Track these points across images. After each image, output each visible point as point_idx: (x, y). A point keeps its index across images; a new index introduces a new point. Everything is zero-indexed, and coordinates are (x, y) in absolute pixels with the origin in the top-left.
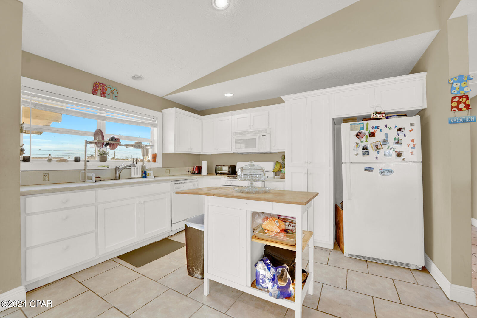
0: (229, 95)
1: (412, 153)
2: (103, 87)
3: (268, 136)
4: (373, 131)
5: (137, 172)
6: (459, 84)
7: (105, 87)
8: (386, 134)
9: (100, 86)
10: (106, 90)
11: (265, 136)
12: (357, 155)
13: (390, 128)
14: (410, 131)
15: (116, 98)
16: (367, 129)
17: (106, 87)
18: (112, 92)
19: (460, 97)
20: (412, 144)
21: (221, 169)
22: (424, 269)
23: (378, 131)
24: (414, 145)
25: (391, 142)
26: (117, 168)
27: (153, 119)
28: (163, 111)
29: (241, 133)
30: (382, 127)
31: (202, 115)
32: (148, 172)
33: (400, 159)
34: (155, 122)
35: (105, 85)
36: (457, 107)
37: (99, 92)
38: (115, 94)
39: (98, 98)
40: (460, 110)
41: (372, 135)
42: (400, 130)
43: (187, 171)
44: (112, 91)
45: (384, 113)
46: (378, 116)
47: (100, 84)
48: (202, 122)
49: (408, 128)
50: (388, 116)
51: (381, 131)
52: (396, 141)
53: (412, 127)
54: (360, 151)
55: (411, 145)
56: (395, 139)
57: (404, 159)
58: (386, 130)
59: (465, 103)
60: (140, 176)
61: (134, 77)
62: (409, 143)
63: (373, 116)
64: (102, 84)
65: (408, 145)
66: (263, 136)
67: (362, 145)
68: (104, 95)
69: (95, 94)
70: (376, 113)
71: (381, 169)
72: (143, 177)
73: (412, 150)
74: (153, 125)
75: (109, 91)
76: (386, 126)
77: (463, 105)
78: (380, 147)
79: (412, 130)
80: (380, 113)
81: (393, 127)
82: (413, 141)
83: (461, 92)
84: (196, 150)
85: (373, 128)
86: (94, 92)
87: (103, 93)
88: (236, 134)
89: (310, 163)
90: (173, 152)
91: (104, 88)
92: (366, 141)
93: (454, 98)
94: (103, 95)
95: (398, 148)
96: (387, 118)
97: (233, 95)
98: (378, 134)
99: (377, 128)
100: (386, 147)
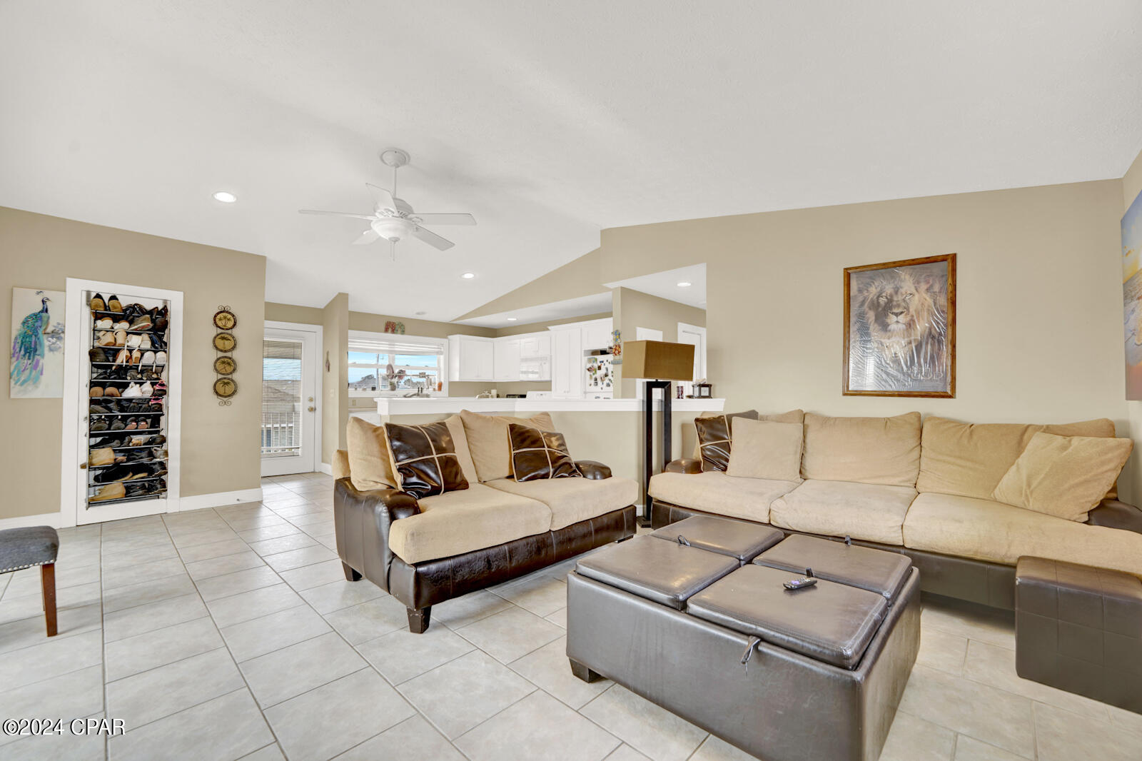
2: (393, 325)
3: (548, 364)
4: (599, 364)
8: (607, 369)
10: (396, 327)
12: (591, 385)
15: (403, 332)
16: (597, 362)
17: (396, 324)
27: (440, 346)
28: (448, 337)
30: (605, 361)
31: (492, 338)
34: (440, 350)
35: (395, 322)
36: (614, 353)
37: (390, 330)
38: (402, 329)
39: (389, 335)
40: (616, 355)
41: (599, 368)
44: (401, 326)
47: (391, 323)
48: (493, 345)
51: (605, 365)
54: (593, 382)
58: (608, 364)
59: (618, 350)
64: (393, 322)
66: (544, 363)
67: (594, 377)
69: (388, 332)
74: (438, 353)
75: (398, 327)
76: (607, 361)
78: (603, 379)
85: (600, 362)
86: (386, 330)
87: (395, 330)
88: (522, 360)
89: (568, 392)
90: (458, 381)
92: (596, 374)
94: (393, 331)
98: (603, 367)
99: (603, 362)
100: (607, 378)
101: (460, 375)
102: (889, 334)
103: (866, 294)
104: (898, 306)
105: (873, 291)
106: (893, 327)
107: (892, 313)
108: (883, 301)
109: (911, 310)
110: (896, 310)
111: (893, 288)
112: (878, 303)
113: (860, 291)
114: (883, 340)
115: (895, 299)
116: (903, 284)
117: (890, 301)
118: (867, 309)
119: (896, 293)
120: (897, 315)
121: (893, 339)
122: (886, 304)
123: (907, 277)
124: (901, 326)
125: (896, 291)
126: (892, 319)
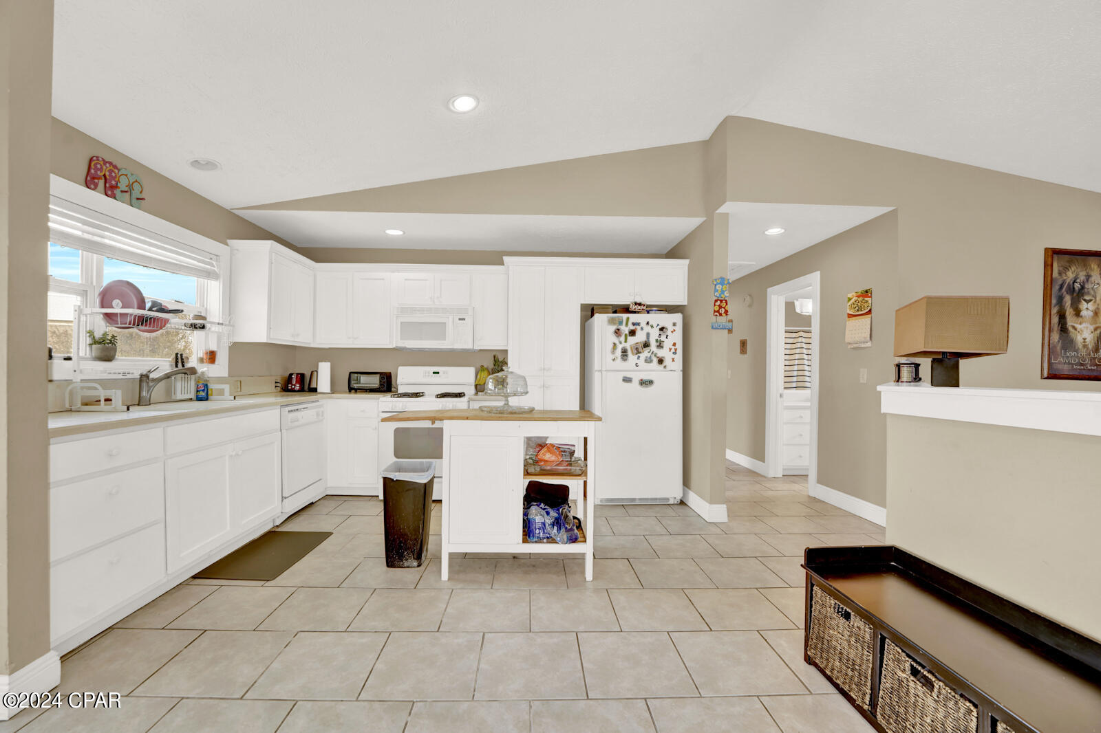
0: (394, 232)
1: (673, 360)
2: (111, 171)
3: (469, 320)
4: (633, 328)
5: (184, 388)
6: (721, 286)
7: (116, 171)
8: (648, 335)
9: (104, 167)
10: (117, 179)
11: (464, 319)
12: (614, 360)
13: (652, 326)
14: (672, 332)
15: (138, 201)
16: (627, 324)
17: (119, 170)
18: (130, 186)
19: (721, 301)
20: (673, 348)
21: (358, 381)
22: (682, 503)
23: (638, 328)
24: (676, 350)
25: (653, 344)
26: (144, 378)
27: (211, 259)
28: (230, 242)
29: (413, 310)
30: (643, 324)
31: (317, 260)
32: (211, 386)
33: (661, 367)
34: (212, 268)
35: (115, 167)
36: (718, 311)
37: (101, 183)
38: (136, 194)
39: (96, 198)
40: (721, 315)
41: (632, 333)
42: (662, 329)
43: (274, 385)
44: (131, 183)
45: (644, 305)
46: (638, 308)
47: (105, 162)
48: (315, 276)
49: (670, 328)
50: (649, 309)
51: (642, 329)
52: (658, 344)
53: (674, 328)
54: (619, 352)
55: (673, 350)
56: (657, 341)
57: (665, 367)
58: (647, 329)
59: (724, 308)
60: (193, 395)
61: (196, 163)
62: (671, 347)
63: (632, 308)
64: (110, 163)
65: (670, 349)
66: (460, 319)
67: (621, 346)
68: (112, 192)
69: (92, 186)
70: (636, 304)
71: (641, 380)
72: (199, 399)
73: (673, 356)
74: (209, 275)
75: (123, 184)
76: (648, 323)
77: (723, 310)
78: (640, 350)
79: (674, 331)
80: (640, 304)
81: (655, 325)
82: (674, 344)
83: (722, 295)
84: (304, 338)
85: (634, 324)
86: (90, 182)
87: (113, 187)
88: (403, 310)
90: (264, 340)
91: (113, 174)
92: (626, 342)
93: (716, 301)
94: (108, 190)
95: (661, 353)
96: (648, 312)
97: (404, 233)
98: (638, 333)
99: (638, 324)
100: (647, 350)
101: (269, 328)
102: (1080, 319)
103: (1065, 278)
104: (1088, 293)
105: (1070, 275)
106: (1084, 313)
107: (1085, 300)
108: (1077, 286)
109: (1098, 299)
110: (1087, 298)
111: (1085, 276)
112: (1074, 288)
113: (1060, 274)
114: (1075, 325)
115: (1086, 286)
116: (1092, 273)
117: (1083, 287)
118: (1065, 293)
119: (1087, 280)
120: (1088, 302)
121: (1084, 325)
122: (1080, 290)
123: (1096, 267)
124: (1090, 313)
125: (1088, 277)
126: (1084, 305)
